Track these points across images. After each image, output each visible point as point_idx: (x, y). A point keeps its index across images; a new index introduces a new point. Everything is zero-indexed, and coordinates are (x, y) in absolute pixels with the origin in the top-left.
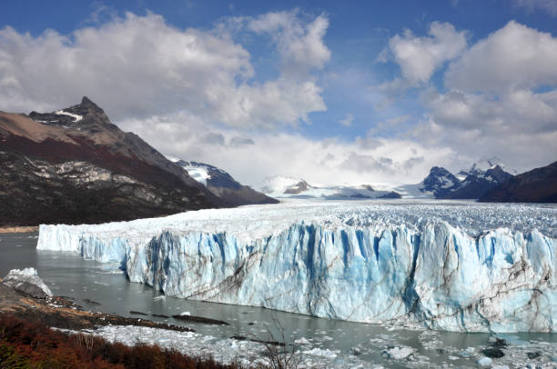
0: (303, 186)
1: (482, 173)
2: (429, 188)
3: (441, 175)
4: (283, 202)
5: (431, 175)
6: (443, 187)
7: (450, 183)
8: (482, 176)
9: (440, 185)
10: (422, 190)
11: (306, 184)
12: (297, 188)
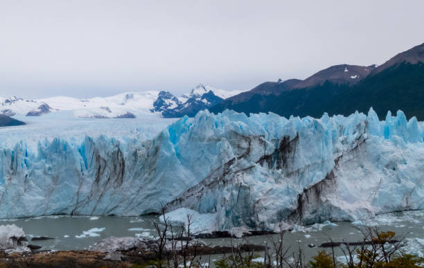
0: (45, 108)
1: (198, 96)
2: (158, 109)
3: (167, 98)
4: (30, 123)
5: (159, 98)
6: (169, 108)
7: (174, 106)
8: (200, 99)
9: (166, 106)
10: (152, 111)
11: (48, 107)
12: (39, 110)
